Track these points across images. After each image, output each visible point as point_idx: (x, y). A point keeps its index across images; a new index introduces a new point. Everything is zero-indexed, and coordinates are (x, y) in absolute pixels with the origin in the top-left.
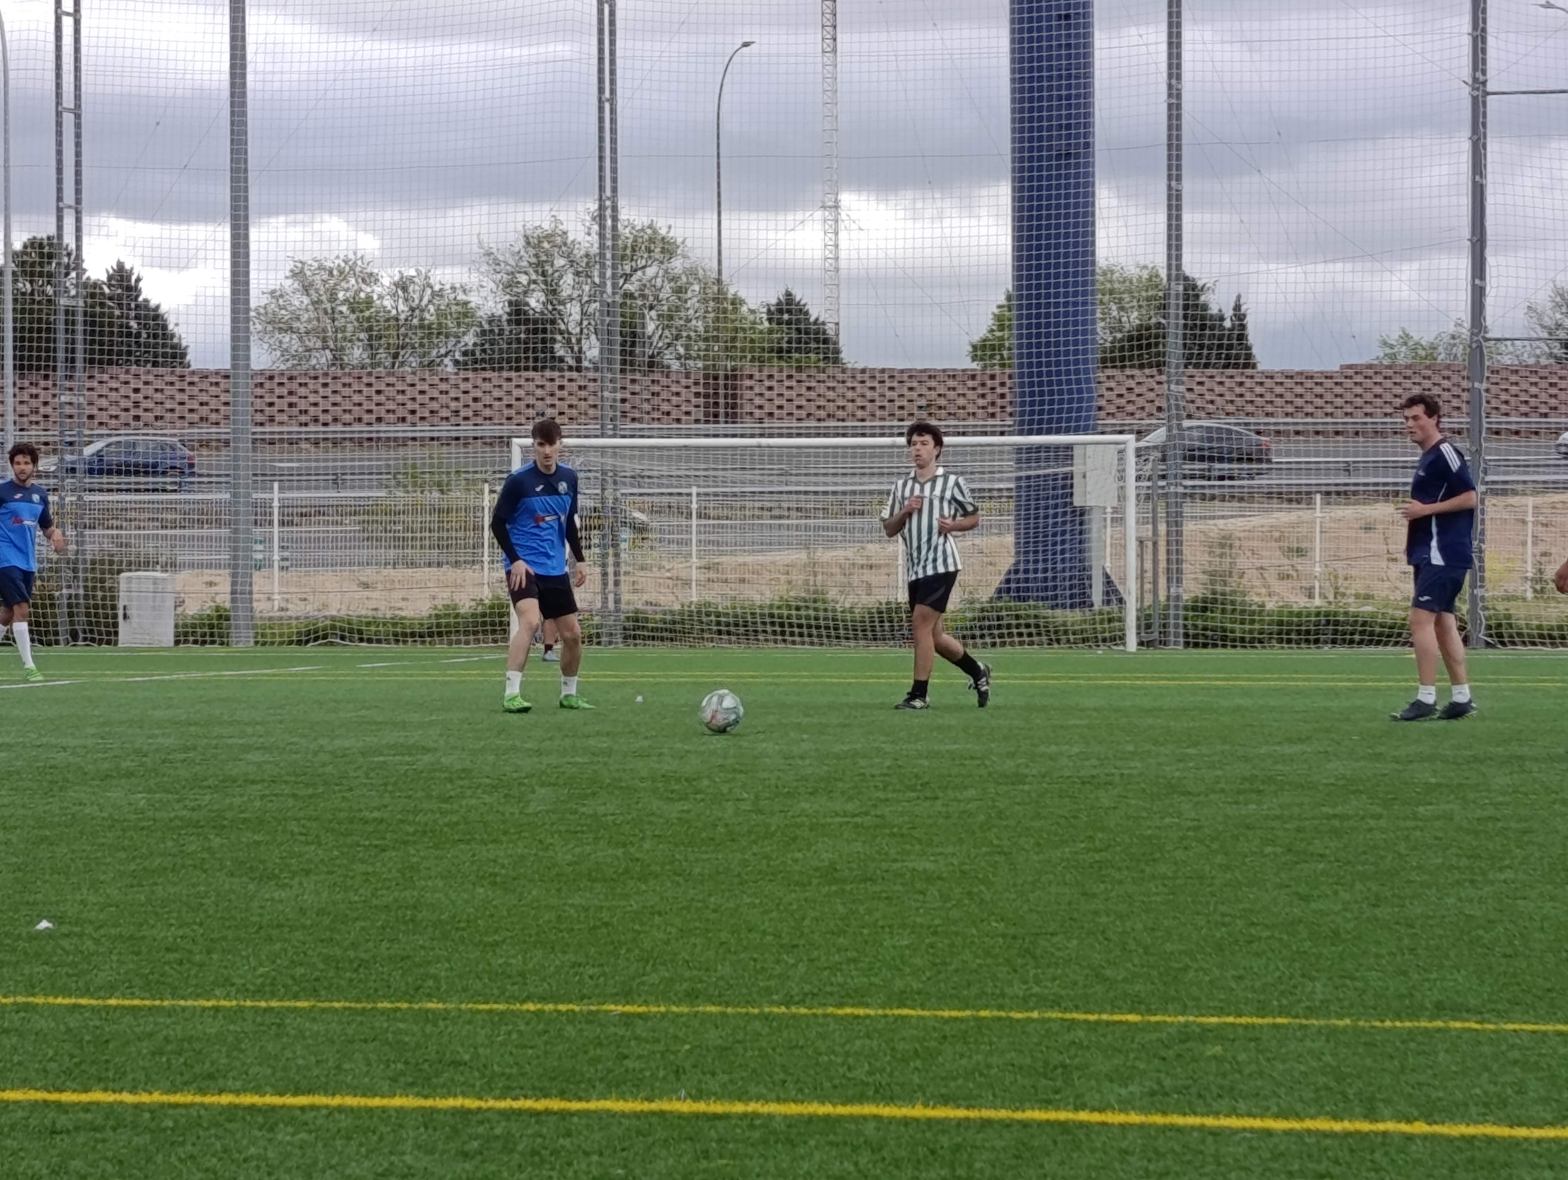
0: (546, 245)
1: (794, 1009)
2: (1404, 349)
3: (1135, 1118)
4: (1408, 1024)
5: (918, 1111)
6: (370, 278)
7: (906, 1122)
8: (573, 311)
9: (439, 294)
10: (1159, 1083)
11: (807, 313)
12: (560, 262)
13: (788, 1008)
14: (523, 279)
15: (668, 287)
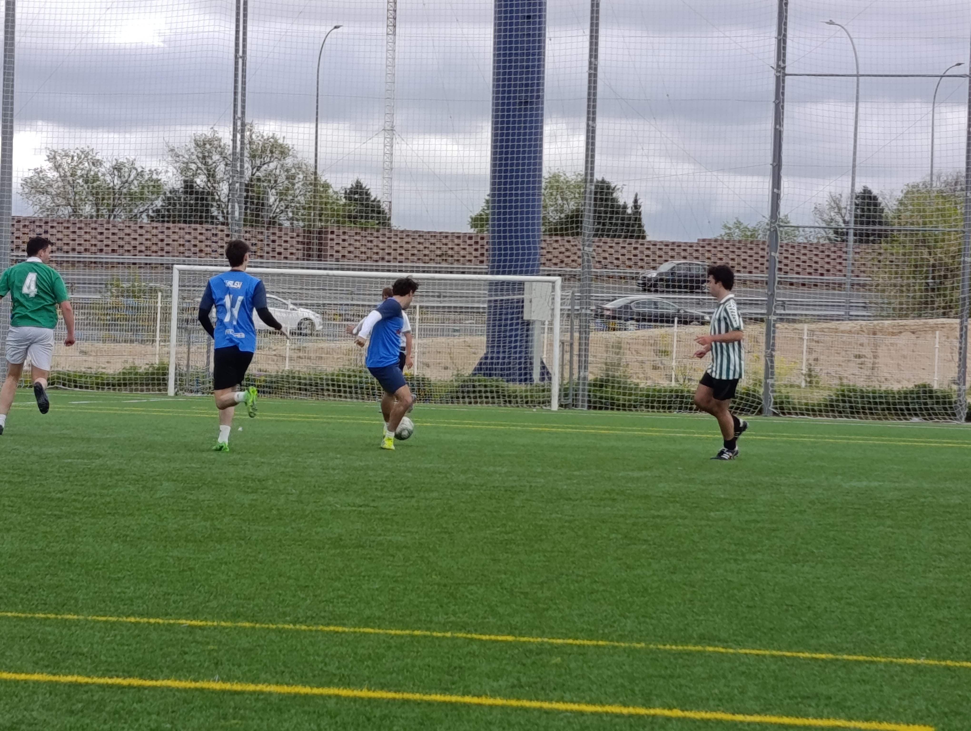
0: (208, 146)
1: (298, 626)
2: (737, 230)
3: (499, 701)
4: (680, 648)
5: (364, 693)
6: (96, 163)
7: (355, 699)
8: (224, 188)
9: (141, 174)
10: (518, 679)
11: (369, 195)
12: (216, 157)
13: (294, 625)
14: (193, 166)
15: (284, 175)
